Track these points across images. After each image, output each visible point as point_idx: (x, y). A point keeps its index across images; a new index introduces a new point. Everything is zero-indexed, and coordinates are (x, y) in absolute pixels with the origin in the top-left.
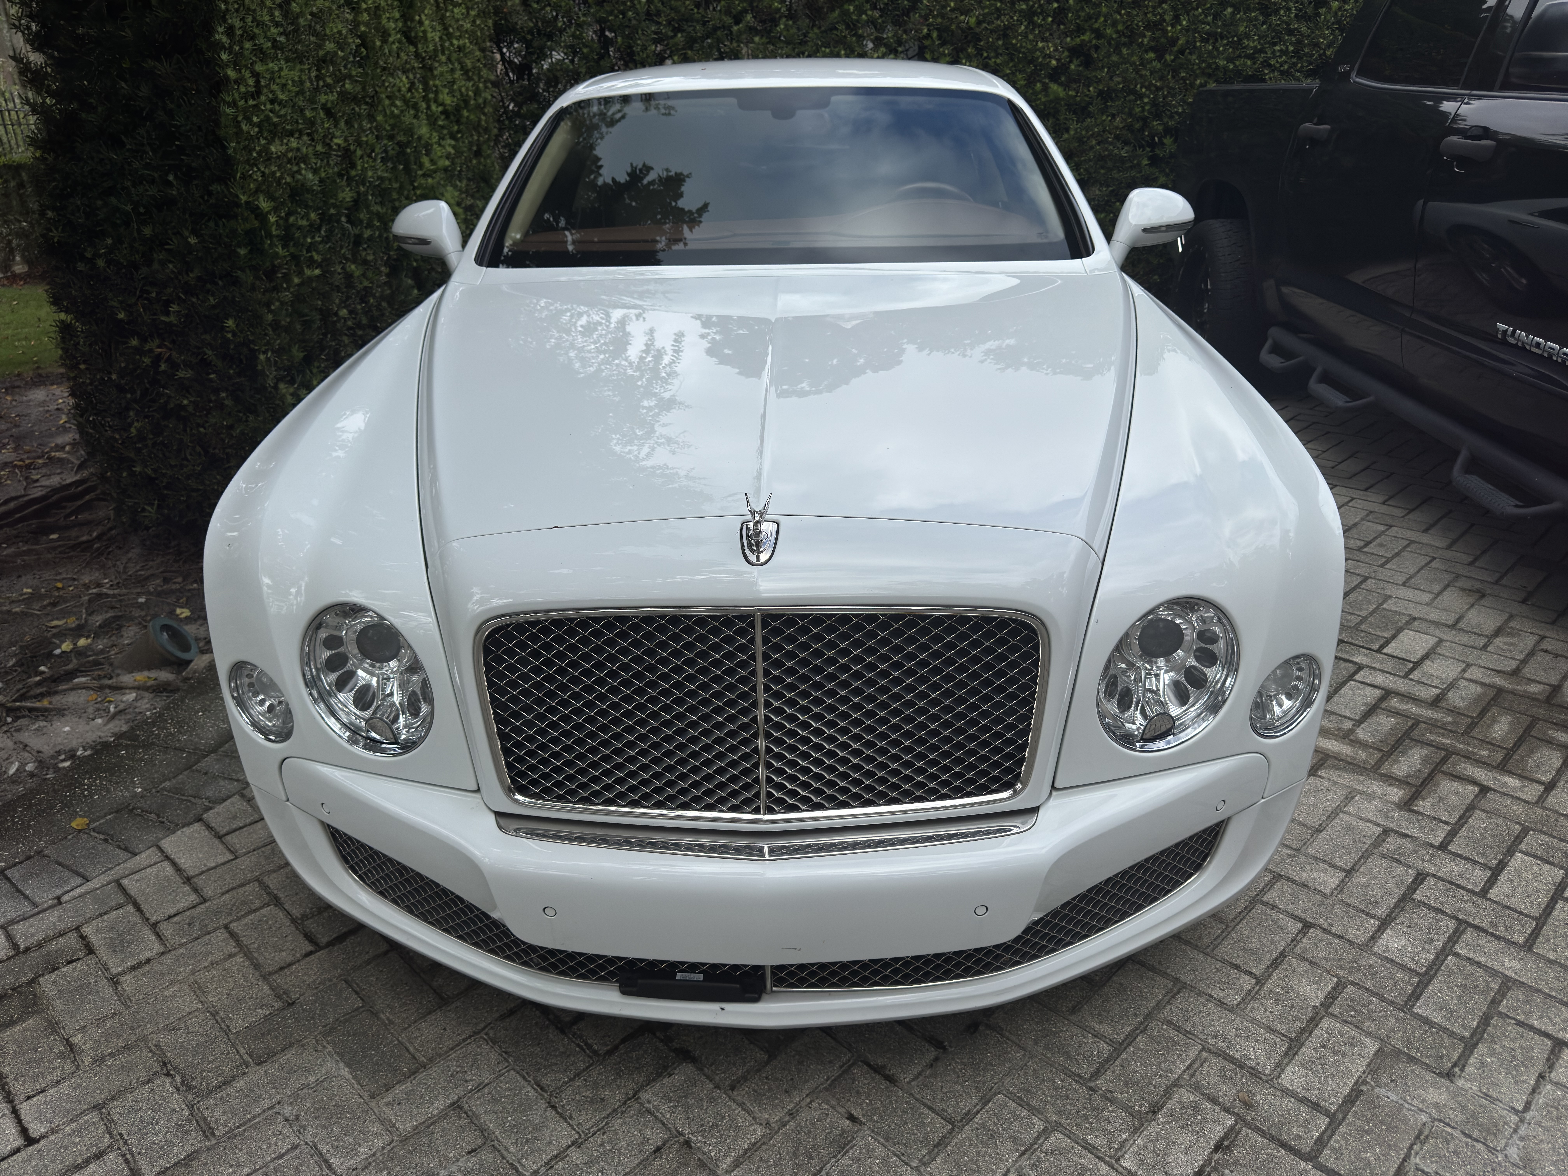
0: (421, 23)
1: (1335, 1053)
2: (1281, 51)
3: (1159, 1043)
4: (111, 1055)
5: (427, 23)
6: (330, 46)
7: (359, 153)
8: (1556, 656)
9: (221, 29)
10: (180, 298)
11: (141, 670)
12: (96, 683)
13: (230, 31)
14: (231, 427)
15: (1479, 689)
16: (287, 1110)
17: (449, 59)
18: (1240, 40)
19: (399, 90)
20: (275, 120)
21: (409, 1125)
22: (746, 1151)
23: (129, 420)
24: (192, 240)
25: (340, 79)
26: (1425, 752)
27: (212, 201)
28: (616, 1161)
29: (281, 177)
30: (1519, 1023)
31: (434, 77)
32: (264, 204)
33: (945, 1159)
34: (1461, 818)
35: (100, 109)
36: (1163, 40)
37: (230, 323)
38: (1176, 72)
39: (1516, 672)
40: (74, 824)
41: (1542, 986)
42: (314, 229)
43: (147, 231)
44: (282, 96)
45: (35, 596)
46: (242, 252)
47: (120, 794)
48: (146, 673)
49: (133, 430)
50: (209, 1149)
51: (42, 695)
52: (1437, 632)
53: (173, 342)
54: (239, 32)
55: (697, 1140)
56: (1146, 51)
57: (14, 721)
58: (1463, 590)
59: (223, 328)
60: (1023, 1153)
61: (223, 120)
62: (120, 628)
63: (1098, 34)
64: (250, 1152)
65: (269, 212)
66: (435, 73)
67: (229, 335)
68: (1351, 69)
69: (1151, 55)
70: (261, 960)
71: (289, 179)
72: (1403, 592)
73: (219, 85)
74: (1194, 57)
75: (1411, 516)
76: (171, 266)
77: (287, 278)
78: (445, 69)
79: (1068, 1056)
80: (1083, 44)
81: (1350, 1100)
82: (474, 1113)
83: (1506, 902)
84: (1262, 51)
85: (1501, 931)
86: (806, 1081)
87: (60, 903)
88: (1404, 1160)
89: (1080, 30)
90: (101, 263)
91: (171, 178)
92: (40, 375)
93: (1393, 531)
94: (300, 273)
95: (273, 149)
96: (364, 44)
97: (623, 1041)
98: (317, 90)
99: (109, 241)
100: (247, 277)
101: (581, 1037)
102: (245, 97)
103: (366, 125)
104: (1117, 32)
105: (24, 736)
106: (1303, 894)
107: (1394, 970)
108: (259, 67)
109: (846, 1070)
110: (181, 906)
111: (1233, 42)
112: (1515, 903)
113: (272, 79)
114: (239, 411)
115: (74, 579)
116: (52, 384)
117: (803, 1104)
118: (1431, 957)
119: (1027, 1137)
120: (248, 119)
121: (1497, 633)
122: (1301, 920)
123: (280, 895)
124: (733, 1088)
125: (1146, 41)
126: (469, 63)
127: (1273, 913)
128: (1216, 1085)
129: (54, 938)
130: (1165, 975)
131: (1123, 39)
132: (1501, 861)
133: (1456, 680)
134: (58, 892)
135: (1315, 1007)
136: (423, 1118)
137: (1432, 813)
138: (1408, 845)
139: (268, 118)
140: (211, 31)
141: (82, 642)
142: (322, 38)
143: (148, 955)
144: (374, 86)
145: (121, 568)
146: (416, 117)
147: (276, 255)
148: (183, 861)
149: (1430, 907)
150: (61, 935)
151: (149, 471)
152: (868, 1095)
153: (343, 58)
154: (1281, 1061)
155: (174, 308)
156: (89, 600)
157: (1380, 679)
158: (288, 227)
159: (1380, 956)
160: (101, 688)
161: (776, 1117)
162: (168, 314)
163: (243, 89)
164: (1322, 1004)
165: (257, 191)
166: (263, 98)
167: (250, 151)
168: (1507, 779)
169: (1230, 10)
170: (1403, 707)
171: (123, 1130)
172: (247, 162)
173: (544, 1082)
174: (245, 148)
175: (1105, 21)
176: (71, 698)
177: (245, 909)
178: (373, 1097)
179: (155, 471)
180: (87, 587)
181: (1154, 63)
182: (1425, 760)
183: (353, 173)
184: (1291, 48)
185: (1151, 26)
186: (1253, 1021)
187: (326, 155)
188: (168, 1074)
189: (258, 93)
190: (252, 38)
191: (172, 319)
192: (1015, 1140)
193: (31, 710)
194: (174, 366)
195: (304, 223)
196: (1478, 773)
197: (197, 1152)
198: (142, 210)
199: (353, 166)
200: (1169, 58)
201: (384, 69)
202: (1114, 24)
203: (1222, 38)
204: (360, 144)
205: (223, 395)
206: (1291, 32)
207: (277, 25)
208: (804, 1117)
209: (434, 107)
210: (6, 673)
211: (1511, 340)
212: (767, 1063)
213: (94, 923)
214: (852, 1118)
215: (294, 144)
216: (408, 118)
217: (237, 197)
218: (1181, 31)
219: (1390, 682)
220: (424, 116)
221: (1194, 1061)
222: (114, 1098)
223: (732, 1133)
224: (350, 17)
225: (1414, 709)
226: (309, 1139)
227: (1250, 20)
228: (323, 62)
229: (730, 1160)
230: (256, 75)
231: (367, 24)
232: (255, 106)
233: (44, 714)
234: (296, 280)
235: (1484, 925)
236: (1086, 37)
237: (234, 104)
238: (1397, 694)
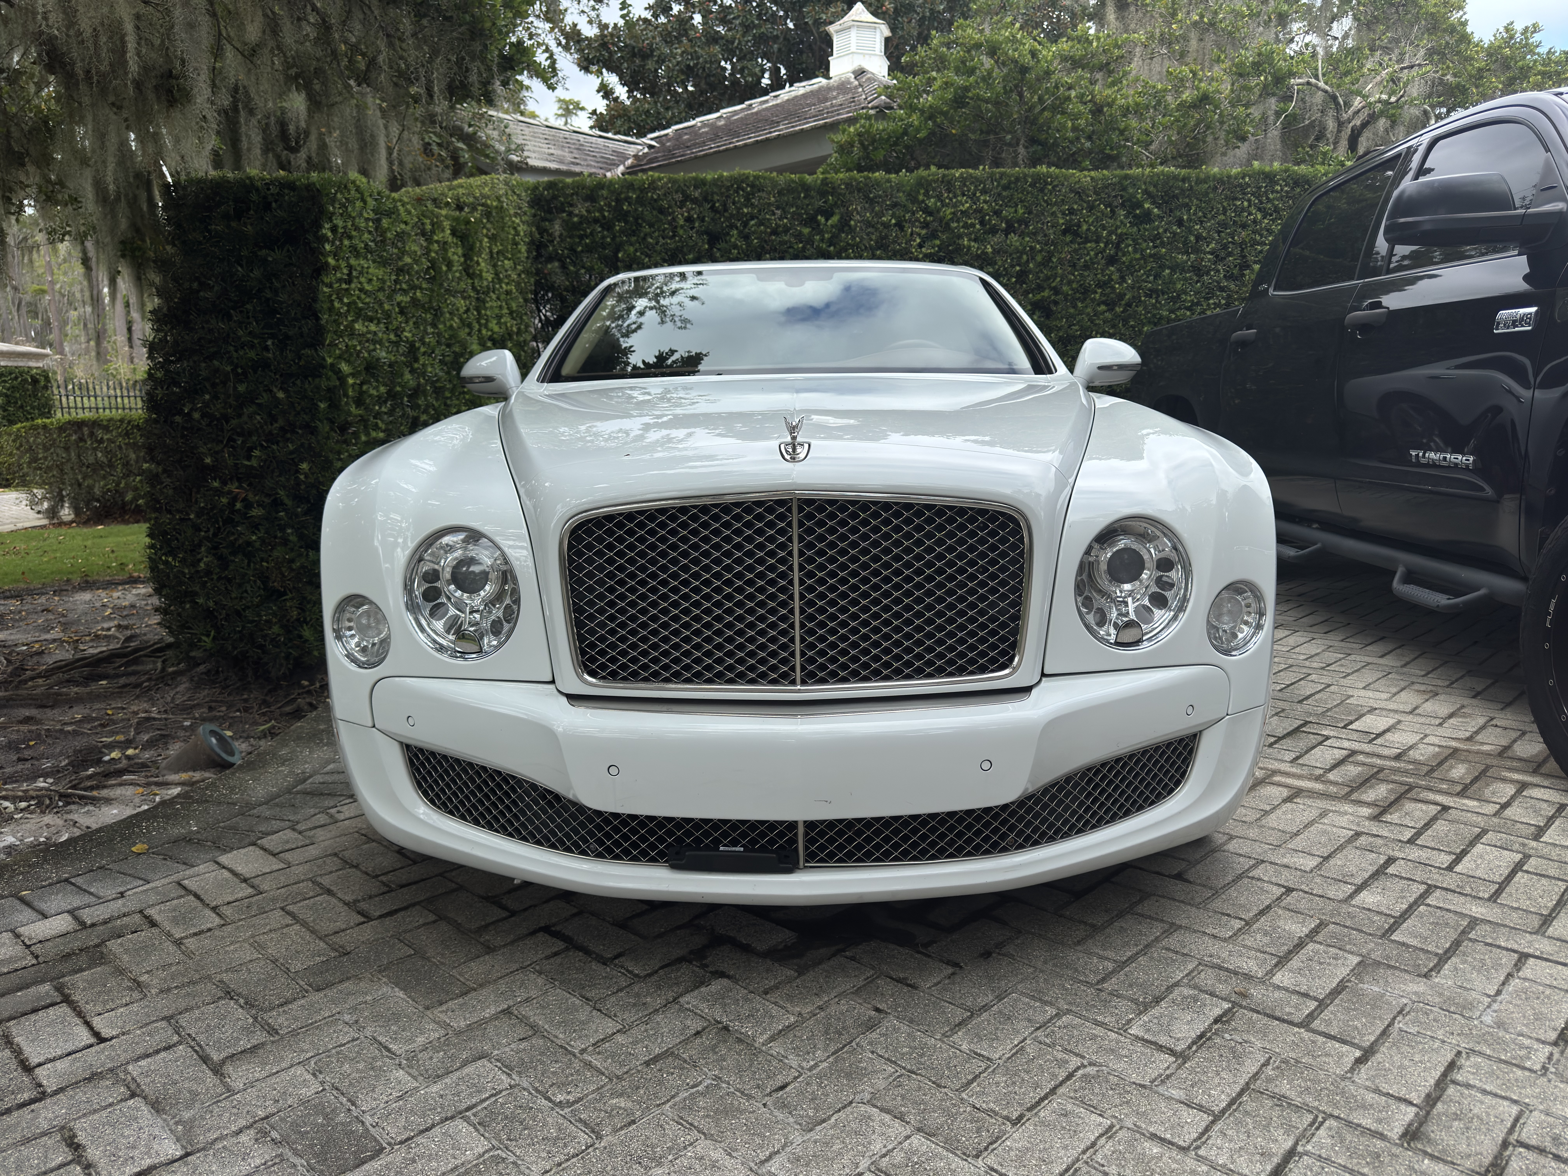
0: (478, 263)
1: (1321, 963)
2: (1215, 304)
3: (1159, 961)
4: (176, 987)
5: (483, 264)
6: (408, 260)
7: (422, 350)
8: (1506, 729)
9: (327, 226)
10: (262, 445)
11: (185, 771)
12: (143, 781)
13: (334, 229)
14: (292, 561)
15: (1437, 749)
16: (347, 1017)
17: (498, 298)
18: (1179, 296)
19: (458, 310)
20: (361, 305)
21: (463, 1024)
22: (780, 1031)
23: (199, 556)
24: (281, 395)
25: (414, 288)
26: (1391, 786)
27: (302, 363)
28: (659, 1040)
29: (360, 352)
30: (1487, 944)
31: (486, 309)
32: (345, 368)
33: (966, 1033)
34: (1425, 825)
35: (216, 288)
36: (1112, 296)
37: (304, 466)
38: (1125, 322)
39: (1469, 739)
40: (134, 849)
41: (1507, 922)
42: (380, 400)
43: (241, 388)
44: (368, 287)
45: (86, 719)
46: (322, 405)
47: (177, 831)
48: (191, 774)
49: (202, 565)
50: (273, 1042)
51: (92, 788)
52: (1397, 716)
53: (250, 485)
54: (341, 230)
55: (735, 1025)
56: (1099, 305)
57: (64, 806)
58: (1418, 691)
59: (297, 471)
60: (1038, 1029)
61: (321, 297)
62: (166, 743)
63: (1056, 291)
64: (312, 1043)
65: (348, 376)
66: (487, 305)
67: (302, 477)
68: (1269, 286)
69: (1103, 307)
70: (317, 927)
71: (366, 355)
72: (1362, 693)
73: (320, 269)
74: (1141, 309)
75: (1368, 648)
76: (258, 417)
77: (356, 435)
78: (495, 304)
79: (1076, 970)
80: (1043, 299)
81: (1336, 992)
82: (524, 1016)
83: (1470, 873)
84: (1198, 304)
85: (1468, 890)
86: (834, 988)
87: (123, 897)
88: (1389, 1026)
89: (1040, 288)
90: (196, 415)
91: (269, 343)
92: (87, 582)
93: (1352, 657)
94: (368, 434)
95: (357, 326)
96: (433, 267)
97: (662, 968)
98: (394, 291)
99: (207, 397)
100: (324, 427)
101: (622, 967)
102: (340, 281)
103: (430, 330)
104: (1073, 289)
105: (75, 817)
106: (1286, 873)
107: (1371, 915)
108: (353, 262)
109: (870, 981)
110: (240, 895)
111: (1173, 297)
112: (1478, 873)
113: (361, 273)
114: (301, 547)
115: (124, 709)
116: (98, 589)
117: (832, 1002)
118: (1405, 907)
119: (1041, 1019)
120: (341, 300)
121: (1451, 716)
122: (1284, 887)
123: (332, 888)
124: (766, 993)
125: (1097, 296)
126: (514, 305)
127: (1259, 883)
128: (1213, 985)
129: (119, 917)
130: (1162, 921)
131: (1078, 295)
132: (1463, 850)
133: (1416, 744)
134: (121, 889)
135: (1300, 937)
136: (476, 1020)
137: (1399, 822)
138: (1380, 841)
139: (355, 303)
140: (321, 227)
141: (130, 752)
142: (403, 252)
143: (209, 925)
144: (438, 301)
145: (169, 699)
146: (469, 334)
147: (349, 413)
148: (239, 869)
149: (1402, 878)
150: (124, 916)
151: (211, 604)
152: (892, 995)
153: (417, 272)
154: (1272, 970)
155: (256, 453)
156: (138, 723)
157: (1346, 744)
158: (361, 393)
159: (1358, 907)
160: (148, 784)
161: (807, 1010)
162: (249, 458)
163: (339, 275)
164: (1307, 936)
165: (340, 357)
166: (353, 286)
167: (339, 324)
168: (1466, 801)
169: (1167, 271)
170: (1369, 760)
171: (192, 1032)
172: (335, 332)
173: (588, 995)
174: (335, 321)
175: (1061, 281)
176: (118, 792)
177: (299, 898)
178: (427, 1008)
179: (216, 603)
180: (135, 713)
181: (1107, 314)
182: (1390, 791)
183: (416, 365)
184: (1223, 302)
185: (1101, 285)
186: (1244, 946)
187: (396, 344)
188: (232, 998)
189: (349, 282)
190: (350, 238)
191: (254, 463)
192: (1029, 1021)
193: (81, 797)
194: (248, 505)
195: (375, 393)
196: (1439, 798)
197: (263, 1044)
198: (240, 371)
199: (416, 360)
200: (1119, 310)
201: (447, 290)
202: (1070, 283)
203: (1163, 294)
204: (424, 343)
205: (289, 531)
206: (1222, 289)
207: (370, 232)
208: (833, 1009)
209: (484, 332)
210: (58, 771)
211: (1423, 461)
212: (796, 978)
213: (158, 907)
214: (877, 1010)
215: (373, 327)
216: (463, 334)
217: (324, 359)
218: (1127, 288)
219: (1356, 746)
220: (475, 337)
221: (1192, 971)
222: (180, 1013)
223: (767, 1020)
224: (425, 244)
225: (1379, 762)
226: (368, 1034)
227: (1185, 279)
228: (400, 271)
229: (765, 1037)
230: (350, 267)
231: (436, 253)
232: (347, 290)
233: (94, 801)
234: (363, 438)
235: (1452, 887)
236: (1046, 293)
237: (330, 286)
238: (1362, 753)
